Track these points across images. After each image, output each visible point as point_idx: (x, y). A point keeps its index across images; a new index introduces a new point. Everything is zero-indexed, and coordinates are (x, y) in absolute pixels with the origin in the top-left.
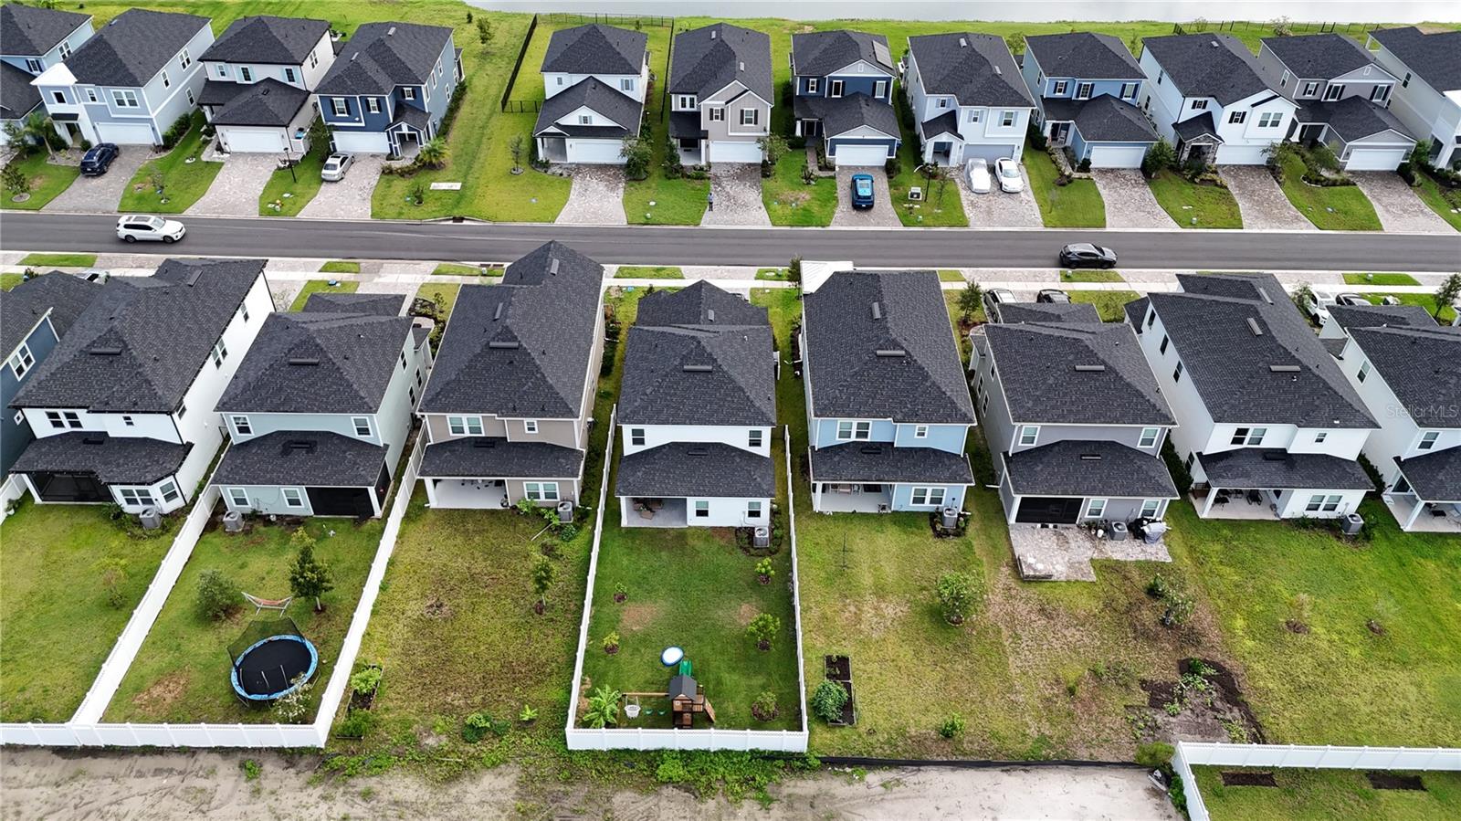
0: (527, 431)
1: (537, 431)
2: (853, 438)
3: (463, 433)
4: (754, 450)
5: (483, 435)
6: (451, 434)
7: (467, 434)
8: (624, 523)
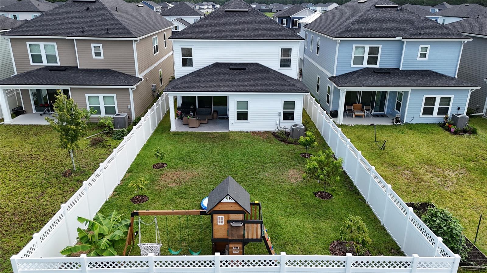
0: (94, 57)
1: (102, 57)
2: (365, 65)
3: (42, 62)
4: (285, 71)
5: (58, 64)
6: (32, 64)
7: (45, 63)
8: (173, 129)
